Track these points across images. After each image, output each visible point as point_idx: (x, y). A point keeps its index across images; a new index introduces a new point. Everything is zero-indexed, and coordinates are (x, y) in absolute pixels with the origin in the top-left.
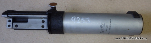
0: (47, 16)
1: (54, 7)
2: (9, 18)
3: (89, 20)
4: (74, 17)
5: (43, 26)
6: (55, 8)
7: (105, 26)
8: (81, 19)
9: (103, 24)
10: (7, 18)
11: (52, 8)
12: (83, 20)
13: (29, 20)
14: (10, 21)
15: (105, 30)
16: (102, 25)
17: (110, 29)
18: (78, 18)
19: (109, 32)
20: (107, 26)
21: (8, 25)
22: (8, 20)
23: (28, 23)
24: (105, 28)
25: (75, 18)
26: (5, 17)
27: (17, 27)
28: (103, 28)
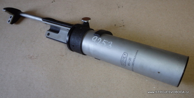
4: (96, 37)
17: (133, 64)
18: (100, 40)
19: (133, 68)
20: (130, 59)
23: (58, 34)
24: (128, 61)
27: (49, 34)
28: (125, 60)
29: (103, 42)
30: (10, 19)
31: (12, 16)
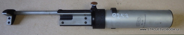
0: (91, 13)
1: (95, 5)
2: (9, 16)
3: (127, 16)
4: (115, 13)
5: (86, 23)
6: (95, 7)
7: (141, 21)
8: (120, 15)
9: (139, 18)
10: (8, 16)
11: (93, 6)
12: (122, 16)
13: (73, 17)
14: (9, 18)
15: (141, 24)
16: (139, 20)
17: (145, 23)
18: (118, 15)
19: (144, 26)
20: (143, 21)
21: (8, 22)
22: (8, 17)
23: (72, 20)
24: (141, 22)
25: (115, 15)
26: (5, 15)
27: (63, 23)
28: (139, 22)
29: (121, 15)
30: (10, 21)
31: (11, 17)
